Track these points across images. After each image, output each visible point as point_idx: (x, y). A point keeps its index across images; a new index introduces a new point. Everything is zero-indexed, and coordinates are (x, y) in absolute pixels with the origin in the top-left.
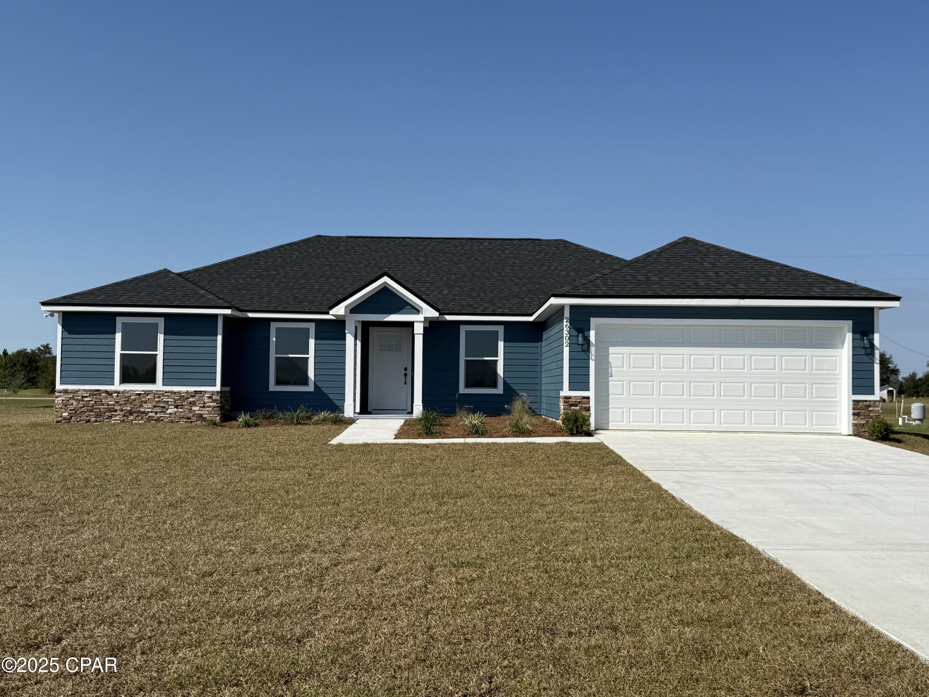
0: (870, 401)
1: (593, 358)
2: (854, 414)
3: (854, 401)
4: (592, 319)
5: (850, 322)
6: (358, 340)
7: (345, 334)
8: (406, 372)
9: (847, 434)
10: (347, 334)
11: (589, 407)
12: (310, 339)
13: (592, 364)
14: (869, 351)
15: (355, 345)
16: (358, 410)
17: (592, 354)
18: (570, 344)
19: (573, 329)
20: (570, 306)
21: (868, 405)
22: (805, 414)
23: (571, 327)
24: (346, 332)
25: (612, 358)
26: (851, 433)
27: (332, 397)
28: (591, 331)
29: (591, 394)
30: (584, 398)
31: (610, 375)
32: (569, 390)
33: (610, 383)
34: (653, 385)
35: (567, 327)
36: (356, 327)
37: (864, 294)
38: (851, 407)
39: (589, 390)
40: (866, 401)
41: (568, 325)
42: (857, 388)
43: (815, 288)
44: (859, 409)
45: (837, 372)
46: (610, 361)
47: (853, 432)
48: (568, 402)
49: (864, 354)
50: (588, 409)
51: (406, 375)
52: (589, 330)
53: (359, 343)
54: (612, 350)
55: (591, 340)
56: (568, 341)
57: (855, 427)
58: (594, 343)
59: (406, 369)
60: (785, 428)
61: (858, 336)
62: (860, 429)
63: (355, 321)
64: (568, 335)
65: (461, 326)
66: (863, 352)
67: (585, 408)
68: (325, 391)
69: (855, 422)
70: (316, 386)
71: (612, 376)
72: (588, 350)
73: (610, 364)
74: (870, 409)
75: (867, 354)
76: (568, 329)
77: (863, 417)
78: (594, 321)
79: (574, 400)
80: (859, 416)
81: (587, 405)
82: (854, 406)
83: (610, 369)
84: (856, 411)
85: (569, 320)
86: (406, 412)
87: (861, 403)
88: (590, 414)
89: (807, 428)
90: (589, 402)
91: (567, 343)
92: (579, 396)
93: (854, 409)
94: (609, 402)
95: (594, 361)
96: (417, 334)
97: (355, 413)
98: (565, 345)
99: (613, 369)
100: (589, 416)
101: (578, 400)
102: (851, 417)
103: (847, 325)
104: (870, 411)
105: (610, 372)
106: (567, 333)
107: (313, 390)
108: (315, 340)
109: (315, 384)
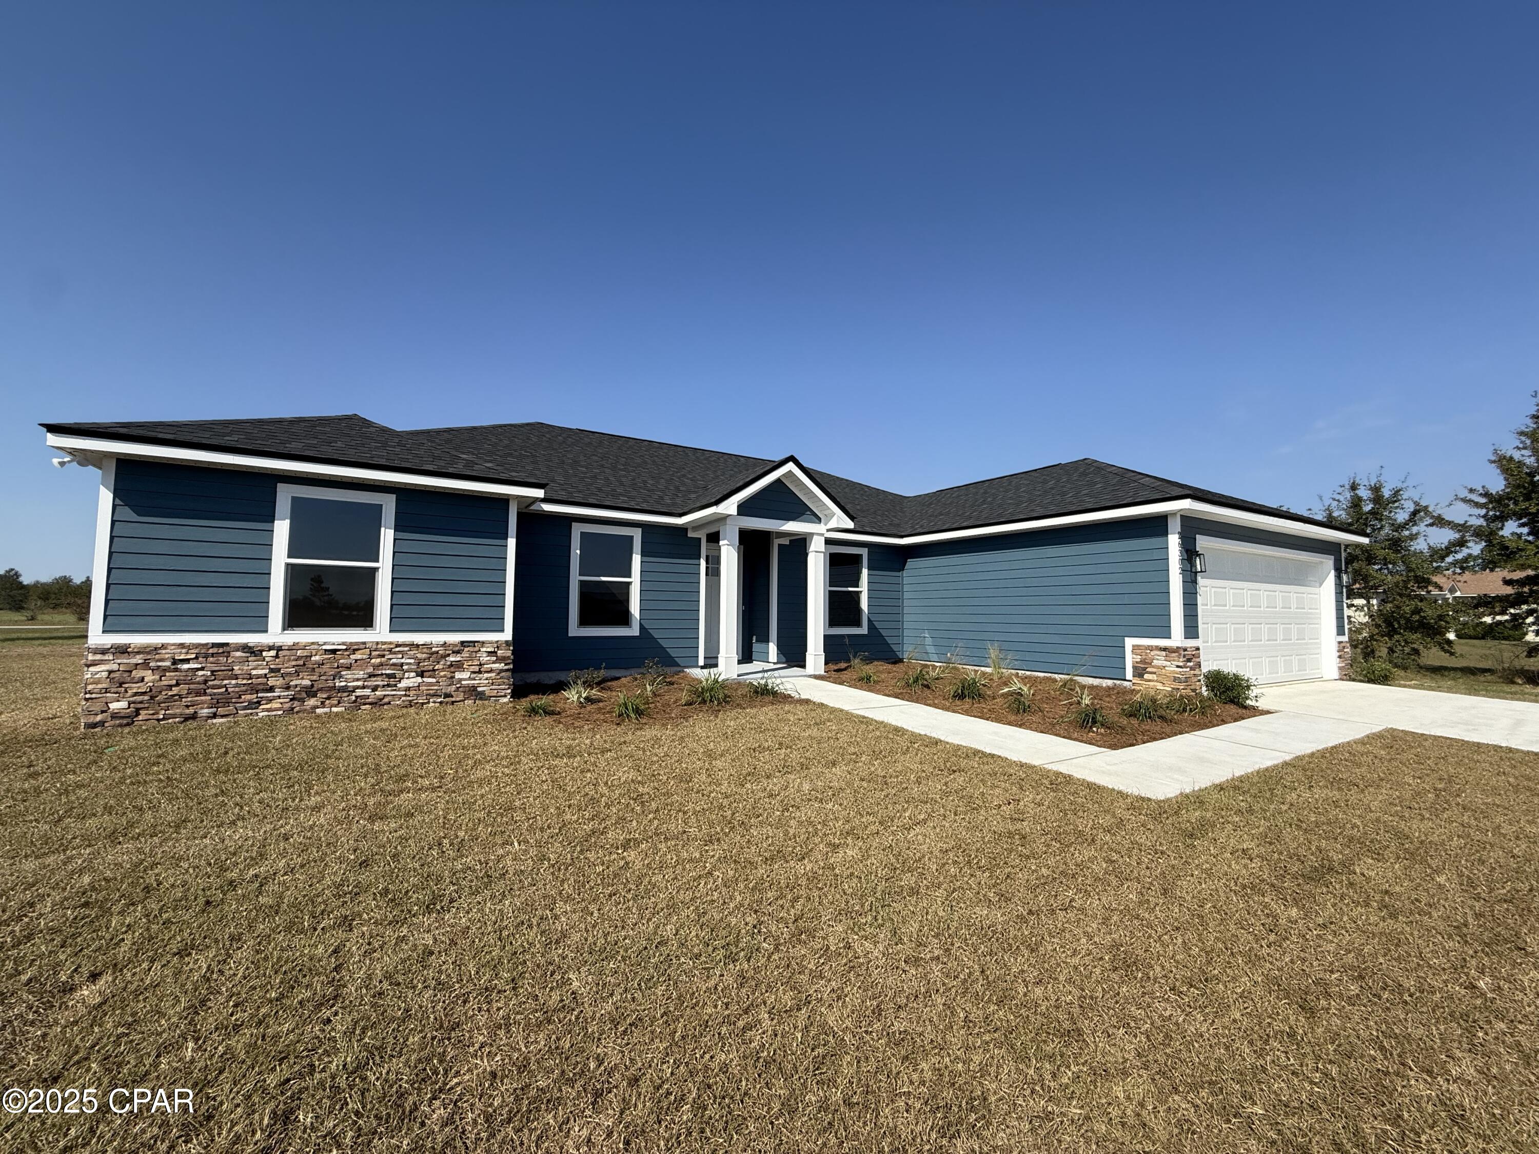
2: (1339, 657)
9: (1332, 678)
10: (726, 547)
18: (1183, 571)
20: (1181, 515)
24: (726, 542)
26: (1338, 677)
30: (1196, 649)
32: (1184, 638)
38: (1336, 649)
39: (1198, 638)
41: (1181, 543)
47: (1340, 675)
48: (1185, 656)
56: (1182, 567)
57: (1340, 671)
61: (1336, 573)
62: (1342, 673)
64: (1182, 558)
68: (656, 634)
69: (1340, 665)
70: (642, 627)
74: (1345, 650)
76: (1181, 549)
79: (1190, 653)
85: (1180, 535)
92: (1193, 647)
101: (1193, 653)
102: (1337, 659)
107: (638, 634)
108: (642, 556)
109: (640, 624)
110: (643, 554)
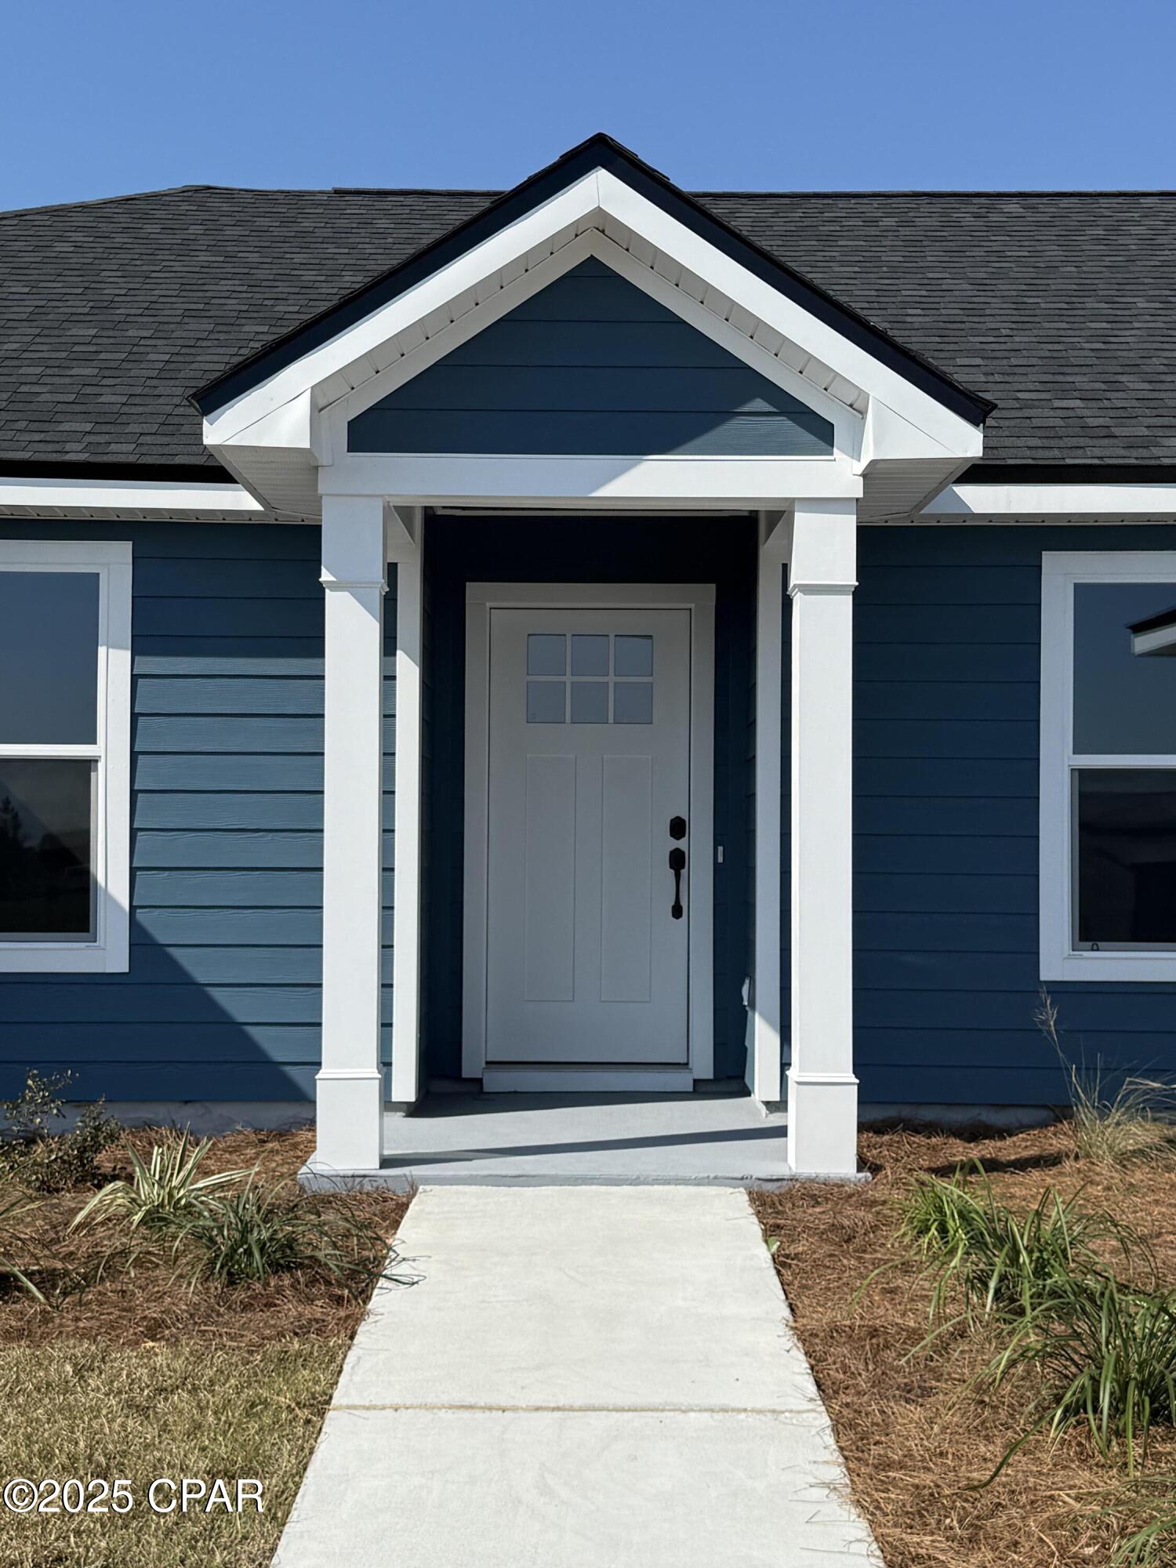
6: (400, 654)
7: (320, 591)
8: (682, 844)
10: (330, 596)
12: (102, 651)
15: (388, 678)
16: (405, 1088)
24: (326, 576)
27: (238, 1006)
36: (392, 570)
51: (678, 860)
53: (409, 672)
59: (678, 828)
63: (386, 509)
65: (1047, 556)
68: (199, 968)
70: (140, 941)
86: (683, 1081)
96: (809, 589)
97: (387, 1104)
107: (124, 967)
108: (135, 652)
109: (134, 923)
110: (142, 644)
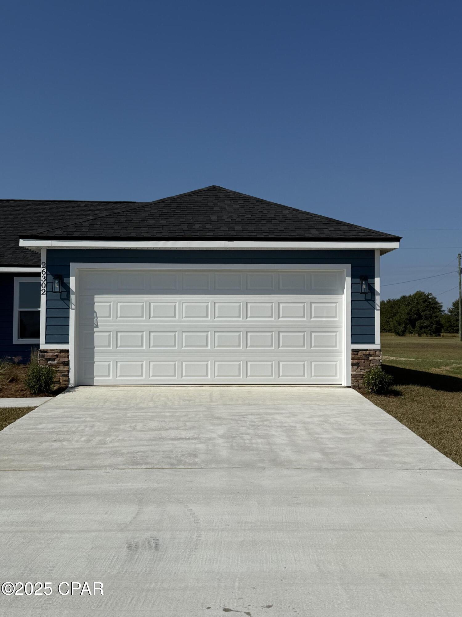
0: (370, 350)
1: (73, 307)
2: (353, 364)
3: (353, 350)
4: (72, 264)
5: (349, 266)
9: (346, 385)
11: (69, 361)
13: (72, 314)
14: (369, 296)
17: (72, 303)
18: (47, 292)
19: (50, 275)
20: (47, 250)
21: (368, 354)
22: (304, 365)
23: (48, 273)
25: (98, 307)
26: (350, 385)
28: (70, 277)
29: (71, 346)
30: (62, 351)
31: (95, 326)
32: (46, 343)
33: (96, 334)
34: (142, 336)
35: (44, 273)
37: (362, 235)
38: (350, 357)
39: (69, 343)
40: (366, 350)
41: (45, 271)
42: (355, 337)
43: (313, 230)
44: (358, 359)
45: (337, 319)
46: (95, 310)
47: (352, 383)
48: (44, 356)
49: (364, 300)
50: (67, 364)
52: (68, 277)
54: (97, 298)
55: (71, 287)
56: (45, 289)
57: (354, 378)
58: (74, 291)
60: (284, 380)
61: (358, 281)
62: (360, 381)
64: (45, 282)
66: (362, 297)
67: (63, 362)
69: (355, 373)
71: (97, 327)
72: (68, 299)
73: (95, 314)
74: (370, 358)
75: (367, 300)
76: (45, 275)
77: (363, 367)
78: (74, 267)
79: (51, 354)
80: (358, 367)
81: (66, 359)
82: (353, 356)
83: (95, 319)
84: (355, 361)
85: (46, 265)
87: (360, 352)
88: (69, 369)
89: (305, 379)
90: (68, 355)
91: (44, 291)
92: (57, 350)
93: (352, 359)
94: (94, 355)
95: (74, 311)
98: (42, 292)
99: (98, 319)
100: (68, 372)
101: (56, 354)
102: (350, 367)
103: (346, 268)
104: (370, 360)
105: (95, 322)
106: (44, 280)
